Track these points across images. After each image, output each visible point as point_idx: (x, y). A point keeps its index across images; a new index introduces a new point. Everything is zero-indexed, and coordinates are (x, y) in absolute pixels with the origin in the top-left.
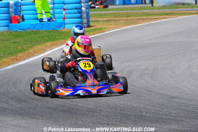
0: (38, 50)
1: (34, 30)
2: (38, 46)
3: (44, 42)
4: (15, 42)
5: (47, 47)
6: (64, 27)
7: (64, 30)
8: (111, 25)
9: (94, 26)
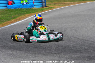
0: (21, 18)
1: (20, 8)
3: (24, 14)
4: (10, 14)
6: (34, 7)
7: (34, 8)
8: (56, 6)
9: (48, 6)
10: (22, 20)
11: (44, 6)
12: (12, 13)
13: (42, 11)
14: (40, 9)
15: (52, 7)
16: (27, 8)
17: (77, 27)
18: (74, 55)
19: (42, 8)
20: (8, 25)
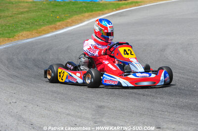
0: (76, 20)
1: (73, 1)
2: (76, 16)
3: (82, 13)
4: (53, 12)
5: (85, 17)
7: (102, 2)
12: (56, 10)
13: (119, 7)
14: (113, 4)
16: (88, 1)
19: (118, 2)
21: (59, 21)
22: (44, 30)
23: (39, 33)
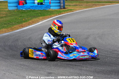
0: (35, 21)
1: (33, 10)
3: (38, 17)
4: (21, 16)
5: (40, 19)
6: (50, 8)
7: (50, 10)
8: (77, 8)
9: (67, 8)
10: (36, 24)
11: (62, 7)
12: (23, 15)
13: (60, 13)
14: (57, 11)
15: (72, 9)
16: (42, 9)
17: (102, 35)
18: (98, 68)
19: (60, 10)
20: (18, 29)
21: (25, 22)
22: (15, 28)
23: (13, 30)
